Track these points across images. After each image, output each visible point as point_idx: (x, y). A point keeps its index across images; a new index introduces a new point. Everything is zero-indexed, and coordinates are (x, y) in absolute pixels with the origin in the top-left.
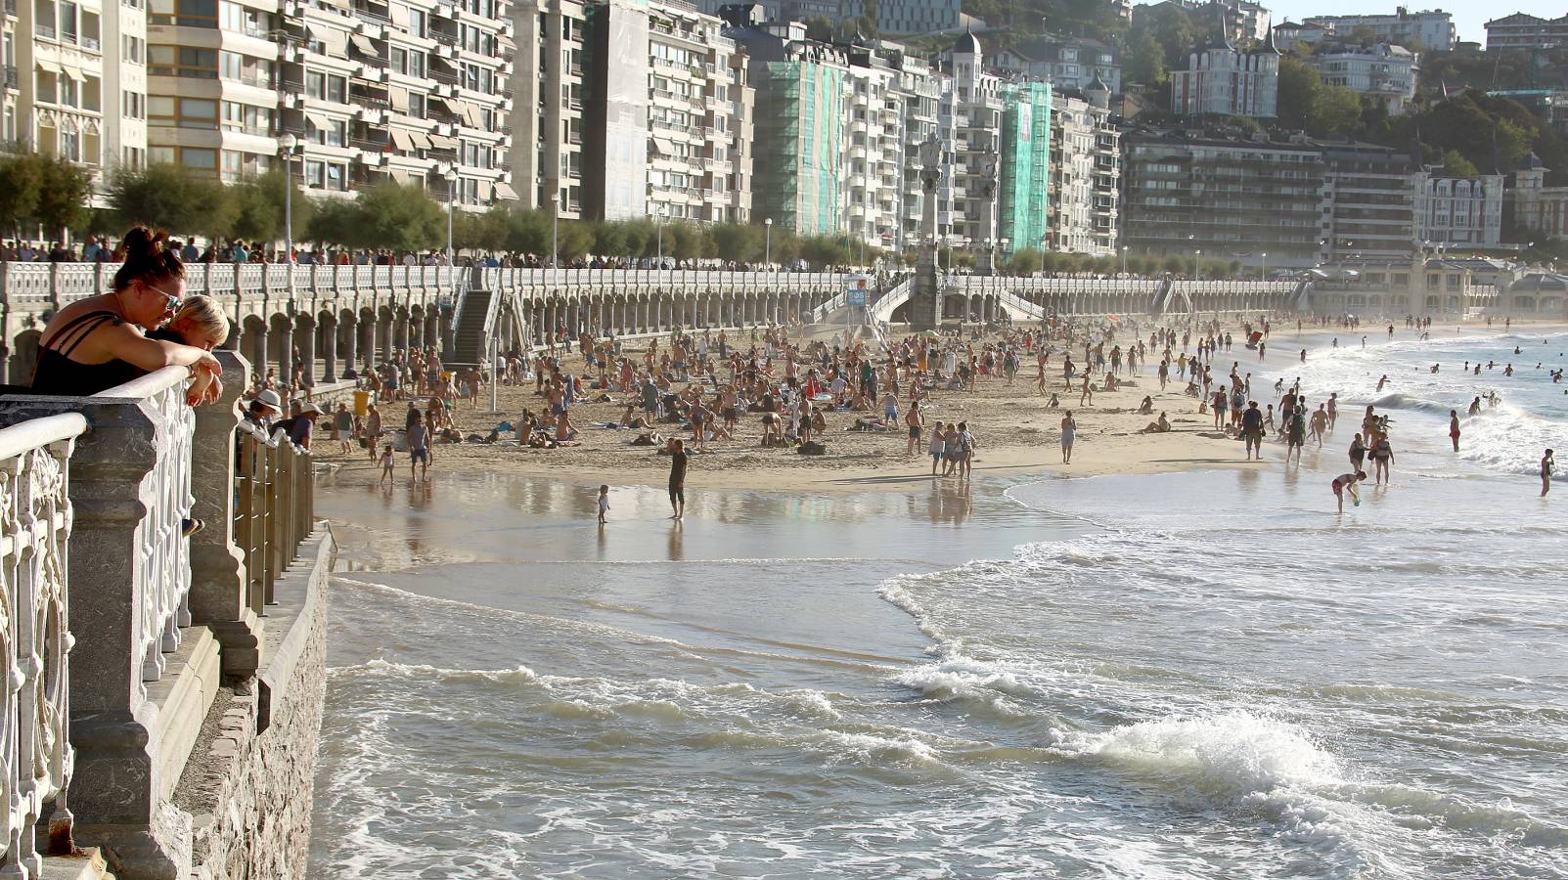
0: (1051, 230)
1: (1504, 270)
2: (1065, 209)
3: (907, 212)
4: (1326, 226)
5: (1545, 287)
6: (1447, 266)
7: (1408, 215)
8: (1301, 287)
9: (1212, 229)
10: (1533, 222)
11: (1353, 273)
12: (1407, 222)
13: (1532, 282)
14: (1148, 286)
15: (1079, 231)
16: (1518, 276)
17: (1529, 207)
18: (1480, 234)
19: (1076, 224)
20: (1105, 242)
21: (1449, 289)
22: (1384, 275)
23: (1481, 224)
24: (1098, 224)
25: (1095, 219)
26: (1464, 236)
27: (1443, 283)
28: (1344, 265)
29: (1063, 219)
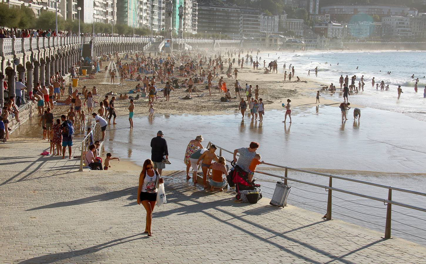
0: (184, 27)
1: (284, 38)
2: (186, 22)
3: (152, 22)
4: (241, 27)
5: (293, 42)
6: (274, 37)
7: (259, 25)
8: (241, 42)
9: (215, 27)
10: (285, 27)
11: (253, 38)
12: (259, 26)
13: (290, 41)
14: (210, 41)
15: (189, 27)
16: (287, 39)
17: (284, 23)
18: (274, 29)
19: (189, 26)
20: (195, 30)
21: (275, 42)
22: (259, 39)
23: (274, 27)
24: (193, 26)
25: (193, 24)
26: (270, 30)
27: (273, 40)
28: (250, 36)
29: (186, 24)
